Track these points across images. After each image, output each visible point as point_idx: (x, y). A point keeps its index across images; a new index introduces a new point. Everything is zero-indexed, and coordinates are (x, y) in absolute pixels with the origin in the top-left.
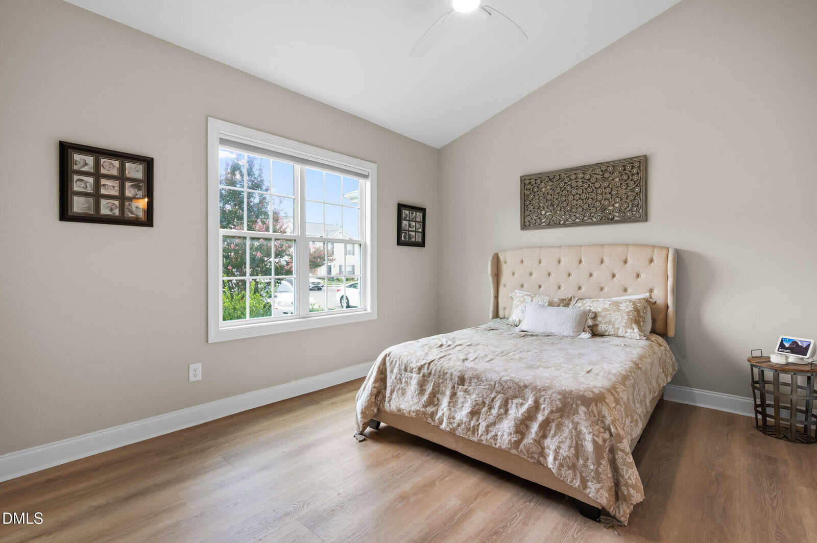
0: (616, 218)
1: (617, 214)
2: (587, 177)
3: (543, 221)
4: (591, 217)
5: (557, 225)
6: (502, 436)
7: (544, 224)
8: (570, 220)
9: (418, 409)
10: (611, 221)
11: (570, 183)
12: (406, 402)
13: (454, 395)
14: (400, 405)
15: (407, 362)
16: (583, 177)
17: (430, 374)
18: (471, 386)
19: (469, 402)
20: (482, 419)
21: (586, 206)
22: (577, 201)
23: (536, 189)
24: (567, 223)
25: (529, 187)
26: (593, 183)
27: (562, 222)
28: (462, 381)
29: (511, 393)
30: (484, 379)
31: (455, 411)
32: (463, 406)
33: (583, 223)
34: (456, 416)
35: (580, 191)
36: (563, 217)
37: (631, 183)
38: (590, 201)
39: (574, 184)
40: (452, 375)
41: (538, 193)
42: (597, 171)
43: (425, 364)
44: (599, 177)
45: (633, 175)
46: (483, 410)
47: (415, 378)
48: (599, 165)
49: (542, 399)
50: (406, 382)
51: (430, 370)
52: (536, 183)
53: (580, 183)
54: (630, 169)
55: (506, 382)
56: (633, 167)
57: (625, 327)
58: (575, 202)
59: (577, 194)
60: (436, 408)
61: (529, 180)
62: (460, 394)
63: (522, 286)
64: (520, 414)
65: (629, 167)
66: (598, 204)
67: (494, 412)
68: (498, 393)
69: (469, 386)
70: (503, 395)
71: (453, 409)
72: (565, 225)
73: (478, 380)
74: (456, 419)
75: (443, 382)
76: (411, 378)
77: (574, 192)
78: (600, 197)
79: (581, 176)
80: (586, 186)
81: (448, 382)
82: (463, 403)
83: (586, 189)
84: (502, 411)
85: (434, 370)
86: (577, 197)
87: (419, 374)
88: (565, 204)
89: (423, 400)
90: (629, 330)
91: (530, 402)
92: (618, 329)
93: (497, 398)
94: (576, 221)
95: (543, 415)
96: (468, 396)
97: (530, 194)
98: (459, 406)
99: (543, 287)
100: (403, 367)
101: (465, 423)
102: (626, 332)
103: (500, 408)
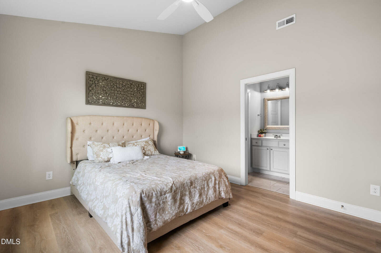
0: (135, 106)
1: (135, 104)
2: (124, 84)
3: (100, 101)
4: (125, 104)
5: (108, 105)
6: (211, 196)
7: (101, 103)
8: (115, 103)
9: (176, 212)
10: (133, 107)
11: (116, 84)
12: (168, 214)
13: (190, 192)
14: (164, 219)
15: (161, 189)
16: (122, 84)
17: (177, 189)
18: (196, 183)
19: (197, 191)
20: (203, 195)
21: (123, 98)
22: (119, 94)
23: (96, 82)
24: (114, 104)
25: (92, 79)
26: (127, 88)
27: (111, 104)
28: (192, 183)
29: (208, 179)
30: (198, 178)
31: (193, 200)
32: (195, 195)
33: (121, 106)
34: (194, 202)
35: (121, 90)
36: (112, 101)
37: (141, 92)
38: (125, 96)
39: (118, 86)
40: (187, 183)
41: (98, 85)
42: (129, 83)
43: (172, 185)
44: (129, 86)
45: (141, 89)
46: (202, 191)
47: (169, 196)
48: (130, 81)
49: (215, 175)
50: (164, 202)
51: (176, 187)
52: (96, 79)
53: (121, 86)
54: (140, 87)
55: (205, 175)
56: (141, 86)
57: (154, 151)
58: (118, 95)
59: (119, 91)
60: (183, 205)
61: (92, 75)
62: (192, 190)
63: (90, 138)
64: (213, 184)
65: (140, 86)
66: (128, 98)
67: (206, 189)
68: (204, 181)
69: (195, 184)
70: (206, 181)
71: (192, 199)
72: (112, 105)
73: (197, 179)
74: (195, 203)
75: (184, 189)
76: (166, 198)
77: (118, 90)
78: (129, 95)
79: (121, 83)
80: (123, 88)
81: (186, 187)
82: (194, 193)
83: (123, 90)
84: (208, 187)
85: (178, 185)
86: (119, 92)
87: (171, 192)
88: (113, 95)
89: (177, 205)
90: (156, 152)
91: (213, 178)
92: (152, 152)
93: (205, 183)
94: (118, 104)
95: (218, 181)
96: (196, 189)
97: (93, 84)
98: (193, 196)
99: (104, 138)
100: (159, 194)
101: (199, 202)
102: (155, 153)
103: (207, 186)
